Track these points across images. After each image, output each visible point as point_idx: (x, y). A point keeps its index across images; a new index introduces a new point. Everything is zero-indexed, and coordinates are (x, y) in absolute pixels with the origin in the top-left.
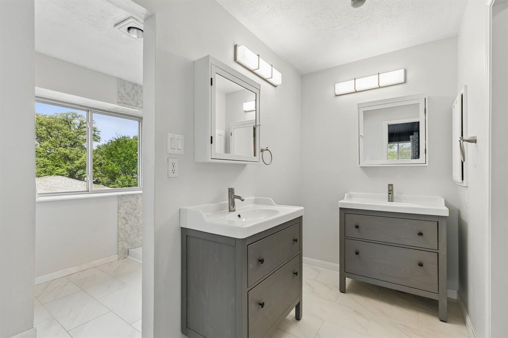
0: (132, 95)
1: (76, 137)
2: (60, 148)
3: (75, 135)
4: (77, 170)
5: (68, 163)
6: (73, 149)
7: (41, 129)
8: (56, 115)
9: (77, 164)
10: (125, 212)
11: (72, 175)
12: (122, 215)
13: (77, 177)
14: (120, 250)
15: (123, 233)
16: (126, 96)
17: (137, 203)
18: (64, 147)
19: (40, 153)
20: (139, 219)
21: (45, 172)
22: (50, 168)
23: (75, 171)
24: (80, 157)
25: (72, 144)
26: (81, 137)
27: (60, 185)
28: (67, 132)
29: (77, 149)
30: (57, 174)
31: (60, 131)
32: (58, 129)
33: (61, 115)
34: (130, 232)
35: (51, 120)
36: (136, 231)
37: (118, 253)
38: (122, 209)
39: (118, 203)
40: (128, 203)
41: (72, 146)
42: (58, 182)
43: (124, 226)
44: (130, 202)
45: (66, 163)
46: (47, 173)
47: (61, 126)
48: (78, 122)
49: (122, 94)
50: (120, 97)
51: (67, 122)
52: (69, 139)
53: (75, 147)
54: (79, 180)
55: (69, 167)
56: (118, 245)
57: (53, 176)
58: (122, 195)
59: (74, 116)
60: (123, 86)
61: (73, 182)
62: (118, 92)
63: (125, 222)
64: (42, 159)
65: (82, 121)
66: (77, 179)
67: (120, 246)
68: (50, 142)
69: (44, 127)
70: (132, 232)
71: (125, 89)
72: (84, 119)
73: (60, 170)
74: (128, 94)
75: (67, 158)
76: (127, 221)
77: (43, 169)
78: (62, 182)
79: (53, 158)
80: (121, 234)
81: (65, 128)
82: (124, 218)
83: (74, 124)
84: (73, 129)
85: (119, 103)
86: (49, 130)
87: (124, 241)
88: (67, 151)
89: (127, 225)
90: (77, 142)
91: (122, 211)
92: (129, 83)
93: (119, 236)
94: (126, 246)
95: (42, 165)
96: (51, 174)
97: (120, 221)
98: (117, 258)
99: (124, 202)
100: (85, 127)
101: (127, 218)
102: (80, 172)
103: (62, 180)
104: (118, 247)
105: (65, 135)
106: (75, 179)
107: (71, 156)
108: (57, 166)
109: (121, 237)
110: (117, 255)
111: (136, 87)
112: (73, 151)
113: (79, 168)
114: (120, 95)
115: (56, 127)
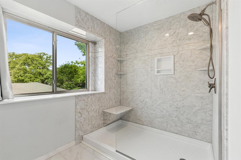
0: (85, 21)
1: (45, 64)
2: (38, 69)
3: (44, 63)
4: (45, 80)
5: (41, 76)
6: (43, 70)
7: (29, 60)
8: (36, 54)
9: (45, 77)
10: (80, 108)
11: (43, 82)
12: (79, 110)
13: (45, 83)
14: (77, 137)
15: (79, 124)
16: (81, 21)
17: (88, 100)
18: (39, 69)
19: (29, 72)
20: (89, 112)
21: (31, 80)
22: (33, 78)
23: (44, 80)
24: (46, 73)
25: (43, 67)
26: (47, 64)
27: (37, 87)
28: (40, 62)
29: (45, 69)
30: (36, 82)
31: (37, 62)
32: (37, 60)
33: (38, 54)
34: (84, 122)
35: (33, 56)
36: (87, 121)
37: (76, 139)
38: (78, 106)
39: (76, 101)
40: (82, 101)
41: (43, 68)
42: (36, 85)
43: (79, 119)
44: (84, 100)
45: (40, 76)
46: (32, 81)
47: (38, 59)
48: (46, 57)
49: (78, 19)
50: (77, 21)
51: (41, 57)
52: (42, 65)
53: (44, 69)
54: (46, 84)
55: (41, 78)
56: (75, 133)
57: (34, 82)
58: (79, 96)
59: (44, 54)
60: (79, 13)
61: (43, 85)
62: (76, 17)
63: (80, 115)
64: (29, 74)
65: (47, 57)
66: (45, 84)
67: (77, 134)
68: (33, 67)
69: (30, 60)
70: (85, 123)
71: (81, 16)
72: (48, 56)
73: (38, 80)
74: (82, 20)
75: (40, 74)
76: (81, 115)
77: (30, 79)
78: (38, 85)
79: (34, 74)
80: (78, 125)
81: (40, 60)
82: (80, 113)
83: (44, 58)
84: (43, 61)
85: (76, 25)
86: (33, 61)
87: (79, 130)
88: (41, 71)
89: (82, 118)
90: (45, 67)
91: (78, 107)
92: (84, 11)
93: (76, 127)
94: (81, 133)
95: (29, 77)
96: (33, 82)
97: (77, 115)
98: (75, 144)
99: (80, 101)
100: (49, 60)
101: (82, 112)
102: (46, 81)
103: (38, 84)
104: (76, 135)
105: (40, 63)
106: (44, 84)
107: (42, 73)
108: (36, 78)
109: (78, 127)
110: (75, 141)
111: (87, 15)
112: (43, 71)
113: (46, 79)
114: (77, 19)
115: (36, 60)
